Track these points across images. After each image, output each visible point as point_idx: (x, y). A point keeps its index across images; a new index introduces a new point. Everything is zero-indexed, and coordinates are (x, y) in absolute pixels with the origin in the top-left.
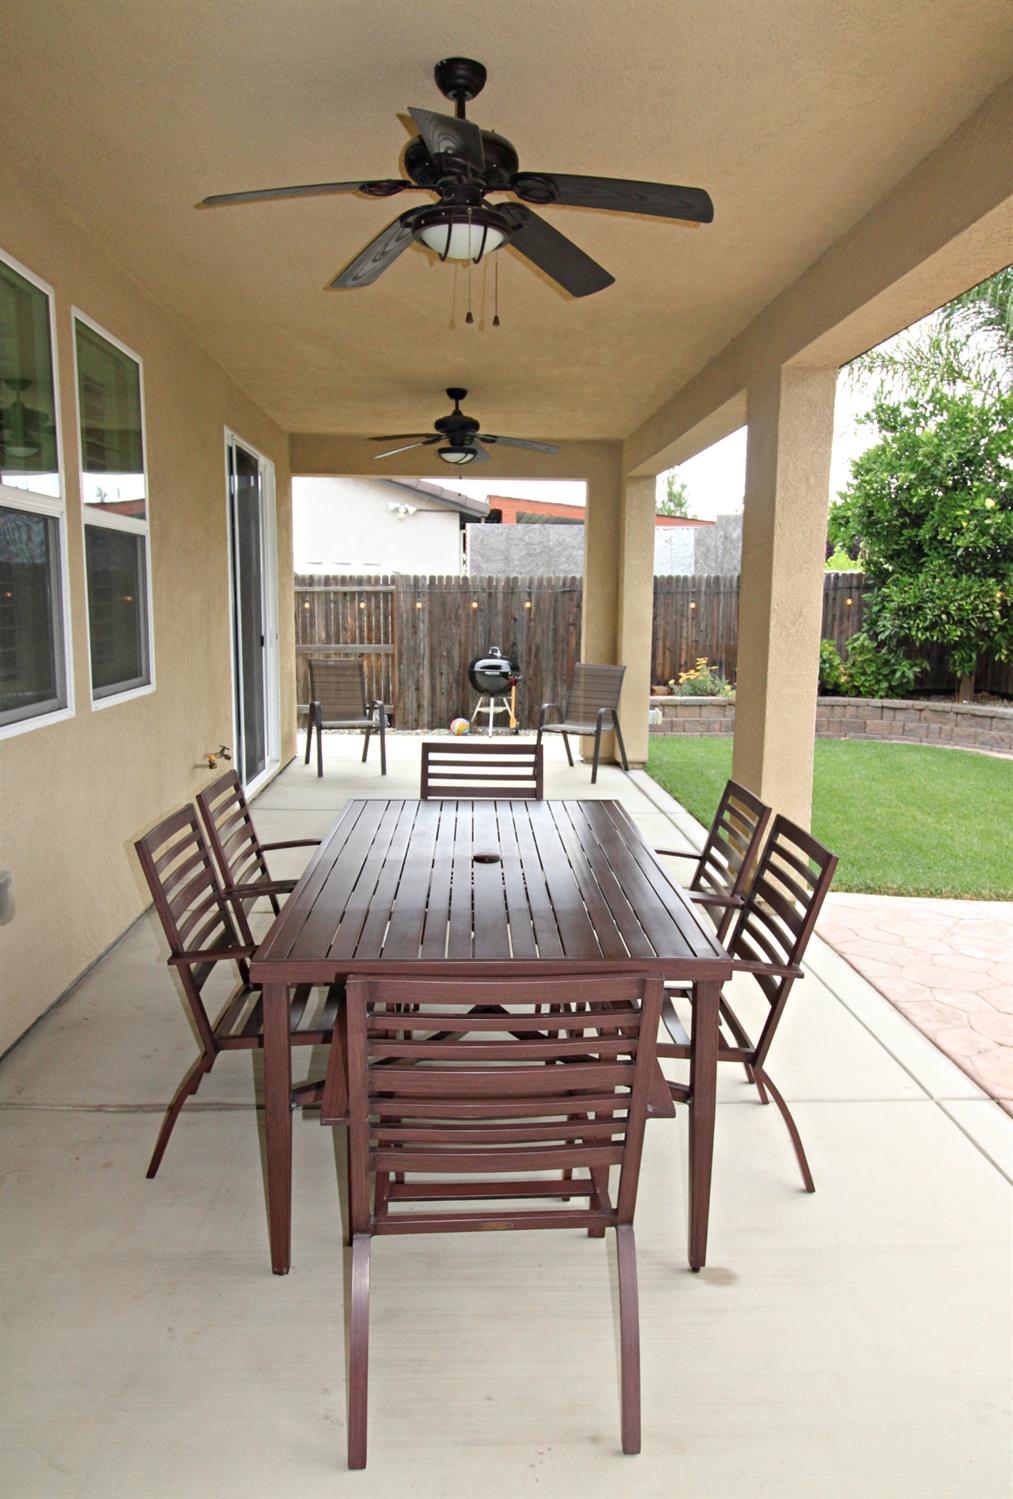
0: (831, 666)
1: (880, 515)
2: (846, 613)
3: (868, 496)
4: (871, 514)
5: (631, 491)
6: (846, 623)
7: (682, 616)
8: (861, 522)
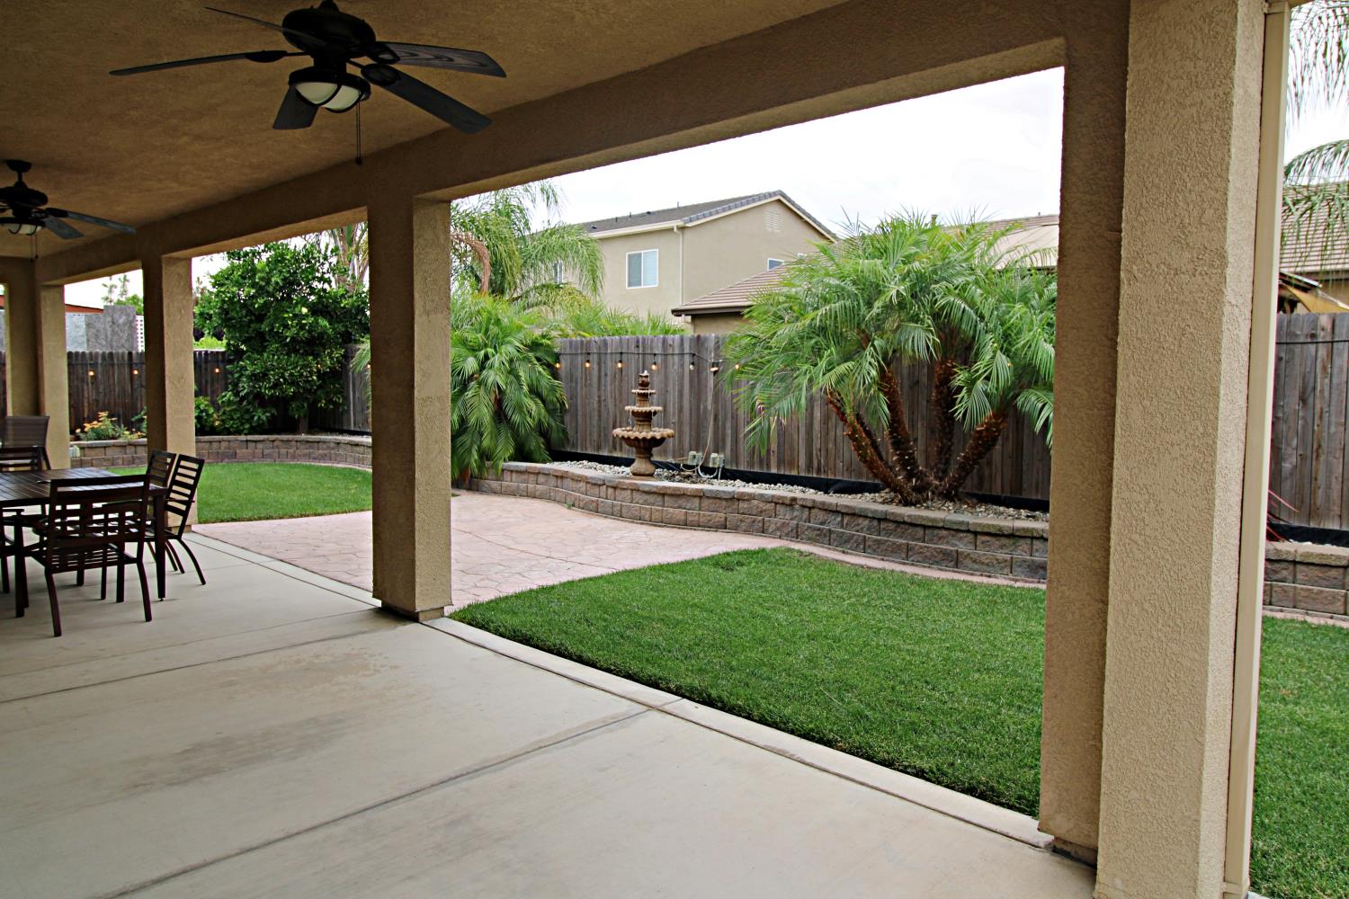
0: (207, 415)
1: (233, 314)
2: (215, 378)
3: (224, 301)
4: (227, 313)
5: (46, 298)
6: (216, 385)
8: (220, 318)
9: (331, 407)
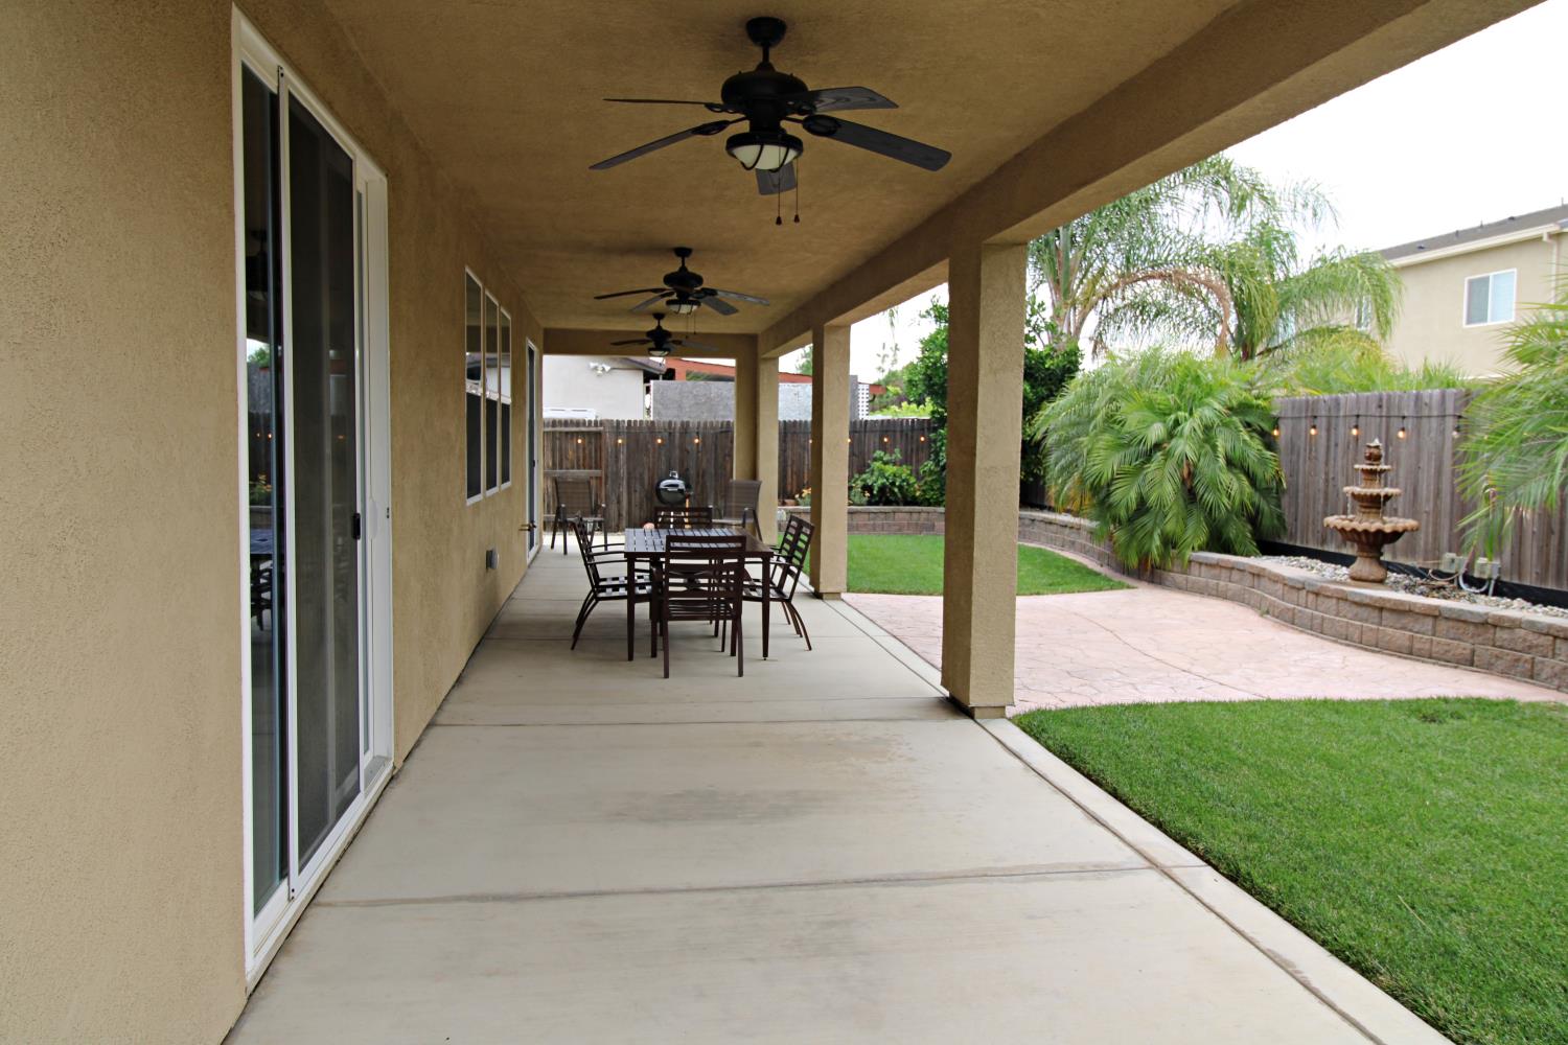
0: (908, 484)
1: (936, 380)
2: (920, 447)
3: (928, 367)
4: (931, 379)
5: (764, 369)
6: (921, 455)
7: (804, 448)
8: (925, 385)
9: (1031, 479)
